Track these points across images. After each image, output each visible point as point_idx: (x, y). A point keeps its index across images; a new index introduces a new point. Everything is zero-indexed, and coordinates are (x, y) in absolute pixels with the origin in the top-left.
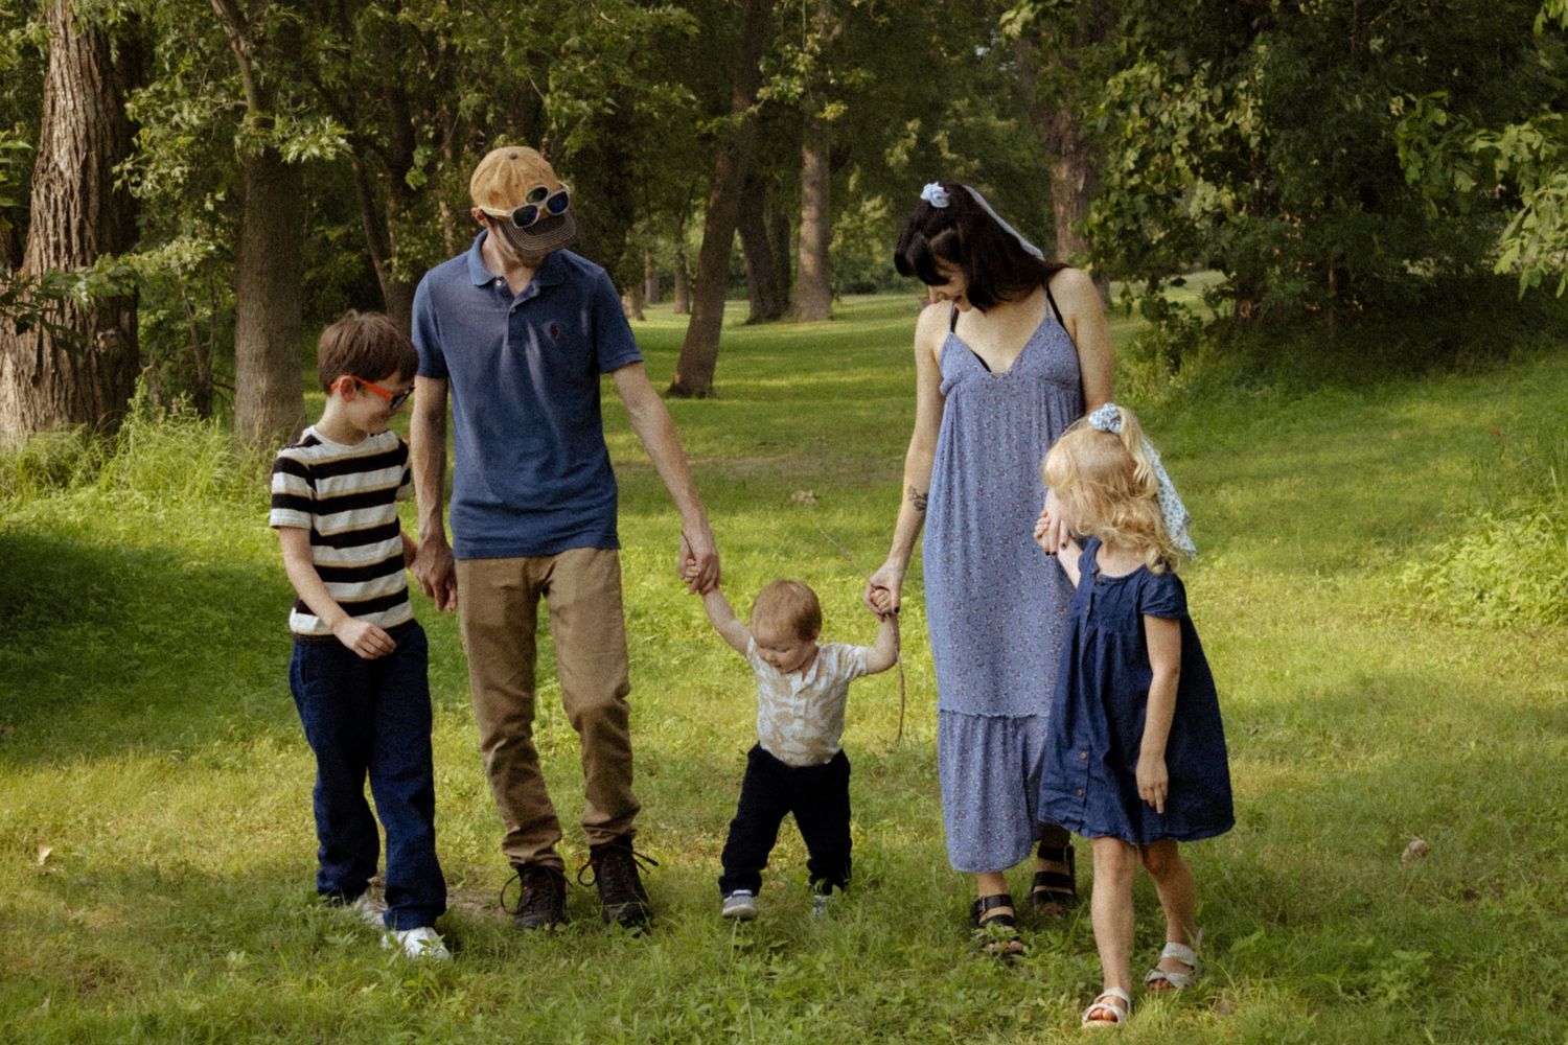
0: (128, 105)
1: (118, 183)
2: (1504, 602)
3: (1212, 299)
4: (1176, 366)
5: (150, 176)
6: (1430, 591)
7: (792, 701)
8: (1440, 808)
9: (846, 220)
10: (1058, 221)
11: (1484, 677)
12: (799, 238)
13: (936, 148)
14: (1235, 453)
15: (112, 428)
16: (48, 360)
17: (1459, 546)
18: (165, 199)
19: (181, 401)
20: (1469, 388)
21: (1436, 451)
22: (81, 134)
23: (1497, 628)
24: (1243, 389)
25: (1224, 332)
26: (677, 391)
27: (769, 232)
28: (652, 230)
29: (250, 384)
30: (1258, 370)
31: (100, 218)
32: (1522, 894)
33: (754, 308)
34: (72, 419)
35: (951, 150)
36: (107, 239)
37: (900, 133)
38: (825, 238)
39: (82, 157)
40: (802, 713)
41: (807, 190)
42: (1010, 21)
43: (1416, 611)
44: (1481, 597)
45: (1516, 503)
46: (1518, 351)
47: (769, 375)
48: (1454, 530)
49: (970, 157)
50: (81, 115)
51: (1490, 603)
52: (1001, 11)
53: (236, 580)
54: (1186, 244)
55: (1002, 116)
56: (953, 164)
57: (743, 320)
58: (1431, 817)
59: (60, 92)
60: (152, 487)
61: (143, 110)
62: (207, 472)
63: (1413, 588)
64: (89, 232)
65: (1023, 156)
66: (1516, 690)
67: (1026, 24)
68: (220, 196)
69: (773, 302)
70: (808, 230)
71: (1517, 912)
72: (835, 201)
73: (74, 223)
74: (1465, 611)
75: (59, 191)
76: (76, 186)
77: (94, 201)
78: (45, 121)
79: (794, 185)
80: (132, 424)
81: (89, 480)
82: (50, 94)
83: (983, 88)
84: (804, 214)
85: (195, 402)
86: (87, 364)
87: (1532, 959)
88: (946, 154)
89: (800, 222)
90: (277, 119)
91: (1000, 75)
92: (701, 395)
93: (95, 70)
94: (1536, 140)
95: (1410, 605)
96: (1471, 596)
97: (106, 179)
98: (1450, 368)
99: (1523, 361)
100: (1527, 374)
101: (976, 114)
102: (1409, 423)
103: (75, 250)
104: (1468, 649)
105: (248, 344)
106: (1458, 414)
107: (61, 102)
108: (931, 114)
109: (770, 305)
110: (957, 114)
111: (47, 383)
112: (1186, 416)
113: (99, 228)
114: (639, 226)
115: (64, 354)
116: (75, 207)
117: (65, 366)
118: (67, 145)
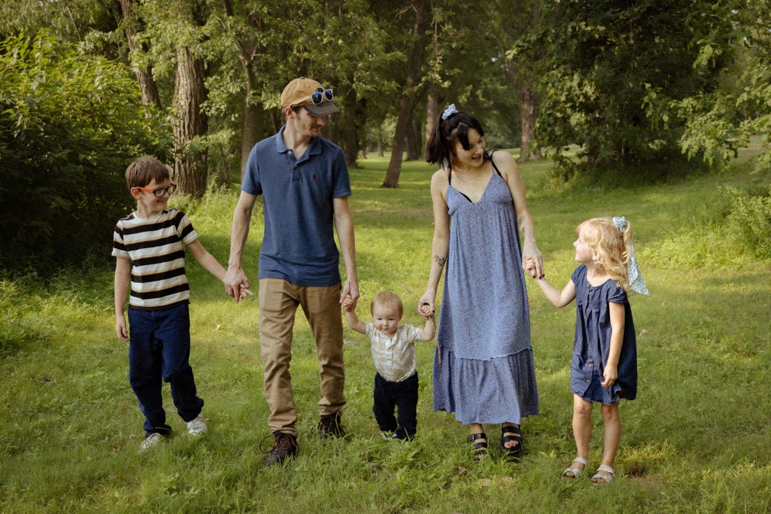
0: (205, 83)
1: (202, 110)
2: (677, 261)
3: (580, 156)
4: (566, 180)
5: (213, 108)
6: (653, 257)
7: (386, 352)
8: (652, 322)
10: (523, 125)
11: (669, 284)
12: (425, 129)
13: (477, 96)
14: (587, 211)
15: (200, 196)
17: (663, 243)
18: (217, 117)
19: (224, 187)
20: (669, 189)
21: (658, 211)
22: (189, 93)
23: (674, 269)
24: (590, 188)
25: (583, 168)
26: (386, 185)
27: (414, 127)
28: (373, 126)
30: (595, 182)
31: (195, 122)
32: (676, 345)
33: (410, 154)
34: (185, 192)
35: (483, 97)
36: (198, 130)
37: (464, 91)
39: (189, 100)
40: (390, 357)
41: (429, 111)
42: (509, 54)
43: (648, 264)
44: (670, 259)
45: (683, 229)
46: (688, 176)
47: (417, 181)
48: (661, 237)
49: (489, 99)
50: (189, 86)
51: (672, 262)
52: (506, 50)
54: (570, 136)
55: (502, 85)
56: (483, 102)
57: (405, 159)
58: (649, 324)
59: (182, 78)
60: (214, 216)
61: (210, 85)
63: (647, 257)
64: (191, 127)
65: (510, 101)
66: (679, 288)
67: (515, 55)
68: (237, 115)
69: (416, 152)
70: (429, 126)
71: (674, 350)
73: (186, 124)
74: (664, 264)
75: (181, 113)
76: (187, 111)
77: (193, 116)
78: (176, 88)
79: (424, 111)
80: (208, 194)
81: (192, 214)
82: (178, 79)
83: (495, 74)
84: (428, 120)
85: (227, 187)
86: (191, 173)
87: (677, 362)
88: (481, 99)
89: (426, 123)
90: (263, 93)
91: (501, 69)
92: (395, 187)
93: (194, 71)
94: (695, 103)
95: (646, 262)
96: (667, 259)
97: (197, 109)
98: (665, 181)
99: (689, 180)
100: (692, 184)
101: (492, 84)
102: (647, 201)
103: (187, 133)
104: (665, 276)
106: (666, 198)
107: (182, 81)
108: (476, 84)
109: (414, 154)
110: (485, 84)
111: (177, 179)
112: (570, 198)
113: (195, 125)
114: (368, 124)
115: (183, 169)
116: (187, 118)
117: (183, 174)
118: (184, 96)
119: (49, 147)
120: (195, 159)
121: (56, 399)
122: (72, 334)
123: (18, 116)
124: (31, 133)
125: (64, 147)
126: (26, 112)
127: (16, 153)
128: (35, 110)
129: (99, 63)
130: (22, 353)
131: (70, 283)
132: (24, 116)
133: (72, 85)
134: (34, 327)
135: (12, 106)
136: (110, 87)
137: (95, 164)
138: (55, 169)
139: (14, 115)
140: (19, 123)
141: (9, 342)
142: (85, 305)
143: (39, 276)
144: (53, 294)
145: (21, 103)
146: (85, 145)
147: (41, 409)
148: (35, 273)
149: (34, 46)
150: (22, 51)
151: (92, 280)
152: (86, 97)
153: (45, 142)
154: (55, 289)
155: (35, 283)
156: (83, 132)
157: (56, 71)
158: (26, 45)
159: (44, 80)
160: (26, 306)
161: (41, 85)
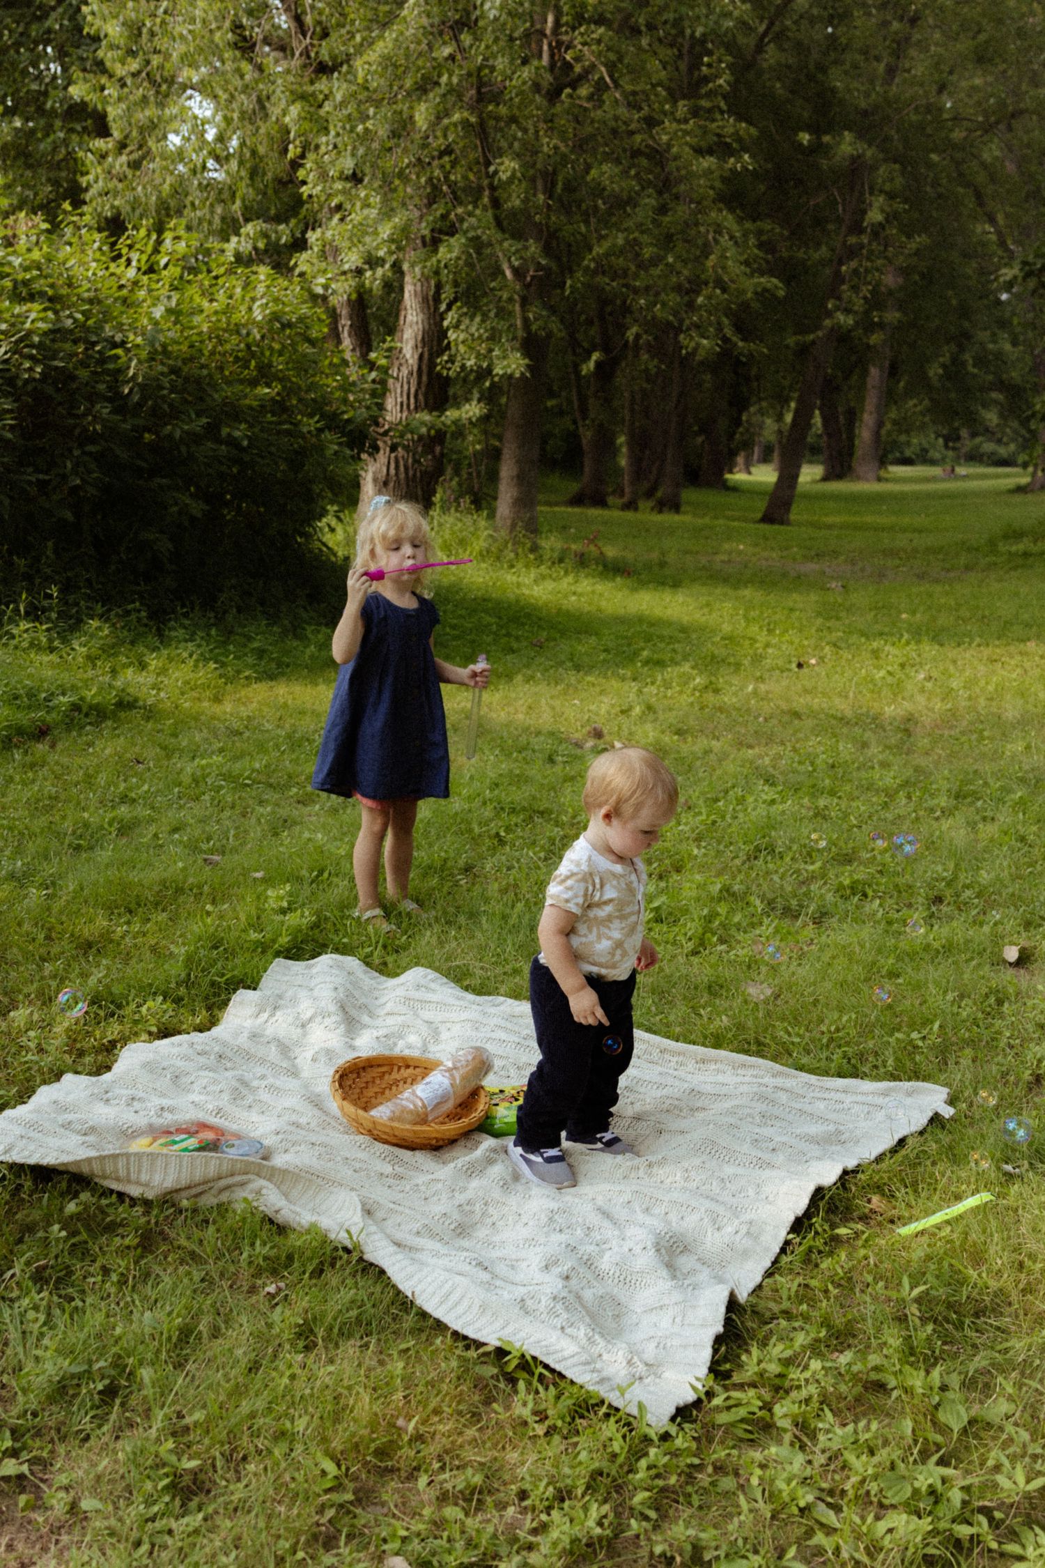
1: (439, 368)
9: (893, 414)
13: (964, 364)
16: (392, 471)
19: (466, 501)
26: (764, 519)
27: (841, 418)
28: (761, 412)
29: (506, 494)
31: (427, 389)
33: (826, 470)
35: (976, 366)
36: (431, 400)
37: (939, 353)
38: (880, 424)
39: (420, 350)
41: (871, 390)
47: (829, 514)
49: (986, 371)
53: (498, 603)
56: (975, 376)
57: (818, 477)
62: (480, 544)
64: (421, 397)
69: (839, 468)
70: (868, 419)
72: (890, 397)
73: (413, 390)
75: (405, 371)
76: (415, 369)
77: (425, 378)
79: (862, 387)
82: (403, 312)
84: (868, 406)
85: (472, 502)
88: (971, 369)
92: (782, 523)
97: (432, 365)
101: (995, 342)
103: (412, 406)
105: (507, 470)
107: (409, 318)
108: (964, 341)
110: (981, 342)
113: (426, 395)
114: (752, 409)
115: (402, 468)
116: (414, 382)
117: (402, 476)
118: (411, 343)
119: (175, 413)
120: (425, 453)
121: (146, 787)
122: (187, 705)
123: (130, 360)
124: (149, 388)
125: (198, 415)
126: (144, 354)
127: (124, 421)
128: (159, 352)
129: (262, 277)
130: (109, 723)
131: (194, 633)
132: (140, 362)
133: (216, 313)
134: (131, 690)
135: (123, 344)
136: (275, 317)
137: (245, 443)
138: (183, 449)
139: (124, 359)
140: (131, 372)
141: (91, 707)
142: (212, 665)
143: (150, 617)
144: (167, 646)
145: (139, 340)
146: (234, 413)
147: (124, 799)
148: (144, 614)
149: (162, 249)
150: (144, 257)
151: (229, 632)
152: (238, 333)
153: (171, 406)
154: (171, 639)
155: (142, 629)
156: (228, 391)
157: (193, 291)
158: (149, 249)
159: (174, 303)
160: (124, 660)
161: (169, 311)
